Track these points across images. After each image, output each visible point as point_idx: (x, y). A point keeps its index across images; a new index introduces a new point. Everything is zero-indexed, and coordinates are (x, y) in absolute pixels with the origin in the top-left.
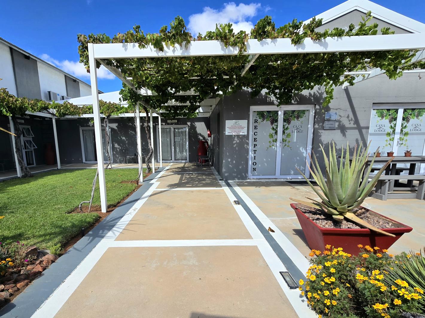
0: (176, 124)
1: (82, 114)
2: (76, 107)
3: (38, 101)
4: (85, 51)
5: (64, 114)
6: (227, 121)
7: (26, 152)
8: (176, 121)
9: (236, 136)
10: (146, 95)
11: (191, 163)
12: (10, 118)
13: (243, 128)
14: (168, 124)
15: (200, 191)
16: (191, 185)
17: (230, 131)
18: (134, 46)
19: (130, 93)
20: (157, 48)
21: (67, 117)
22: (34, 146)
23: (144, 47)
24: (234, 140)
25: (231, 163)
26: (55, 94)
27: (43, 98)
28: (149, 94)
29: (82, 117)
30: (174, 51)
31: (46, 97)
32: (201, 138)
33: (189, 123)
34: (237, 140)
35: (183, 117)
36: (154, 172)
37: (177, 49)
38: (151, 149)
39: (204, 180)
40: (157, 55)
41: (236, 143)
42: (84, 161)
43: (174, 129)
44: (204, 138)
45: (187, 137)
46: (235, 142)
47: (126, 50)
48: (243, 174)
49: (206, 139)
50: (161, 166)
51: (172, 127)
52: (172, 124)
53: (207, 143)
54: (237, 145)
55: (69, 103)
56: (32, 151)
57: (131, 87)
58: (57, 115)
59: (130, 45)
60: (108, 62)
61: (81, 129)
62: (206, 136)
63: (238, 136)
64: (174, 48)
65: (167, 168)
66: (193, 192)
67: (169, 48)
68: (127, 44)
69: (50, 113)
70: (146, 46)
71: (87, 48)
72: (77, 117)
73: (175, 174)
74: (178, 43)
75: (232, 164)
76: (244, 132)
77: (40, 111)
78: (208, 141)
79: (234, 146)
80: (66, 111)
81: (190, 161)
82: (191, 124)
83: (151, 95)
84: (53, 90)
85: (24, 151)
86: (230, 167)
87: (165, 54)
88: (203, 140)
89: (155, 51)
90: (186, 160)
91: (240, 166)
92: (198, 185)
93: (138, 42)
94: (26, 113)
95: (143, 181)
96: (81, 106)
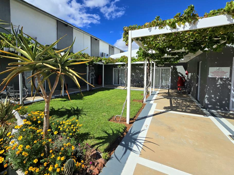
0: (163, 67)
1: (116, 62)
2: (113, 59)
3: (98, 57)
4: (126, 35)
5: (108, 63)
6: (210, 68)
7: (91, 79)
8: (164, 65)
9: (220, 79)
10: (152, 53)
11: (173, 90)
12: (88, 66)
13: (226, 73)
14: (159, 67)
15: (189, 117)
16: (181, 110)
17: (213, 75)
18: (156, 28)
19: (143, 53)
20: (172, 27)
21: (109, 64)
22: (94, 76)
23: (162, 28)
24: (217, 82)
25: (214, 98)
26: (105, 54)
27: (100, 56)
28: (153, 53)
29: (115, 64)
30: (184, 28)
31: (101, 55)
32: (180, 75)
33: (172, 67)
34: (220, 82)
35: (169, 63)
36: (150, 94)
37: (186, 26)
38: (150, 82)
39: (189, 106)
40: (171, 32)
41: (220, 84)
42: (113, 84)
43: (162, 69)
44: (182, 75)
45: (170, 74)
46: (218, 83)
47: (150, 31)
48: (226, 108)
49: (184, 76)
50: (154, 91)
51: (161, 68)
52: (161, 67)
53: (184, 78)
54: (220, 85)
55: (110, 58)
56: (93, 79)
57: (144, 50)
58: (105, 63)
59: (153, 28)
60: (137, 39)
61: (114, 69)
62: (184, 74)
63: (221, 79)
64: (184, 26)
65: (158, 92)
66: (183, 117)
67: (180, 26)
68: (151, 28)
69: (102, 63)
70: (164, 27)
71: (128, 33)
72: (113, 64)
73: (165, 98)
74: (189, 22)
75: (216, 99)
76: (226, 76)
77: (98, 62)
78: (185, 77)
79: (218, 86)
80: (109, 61)
81: (172, 88)
82: (174, 67)
83: (155, 53)
84: (104, 52)
85: (90, 78)
86: (214, 101)
87: (177, 30)
88: (182, 77)
89: (170, 29)
90: (169, 87)
91: (223, 101)
92: (187, 111)
93: (158, 26)
94: (94, 63)
95: (146, 101)
96: (115, 59)
